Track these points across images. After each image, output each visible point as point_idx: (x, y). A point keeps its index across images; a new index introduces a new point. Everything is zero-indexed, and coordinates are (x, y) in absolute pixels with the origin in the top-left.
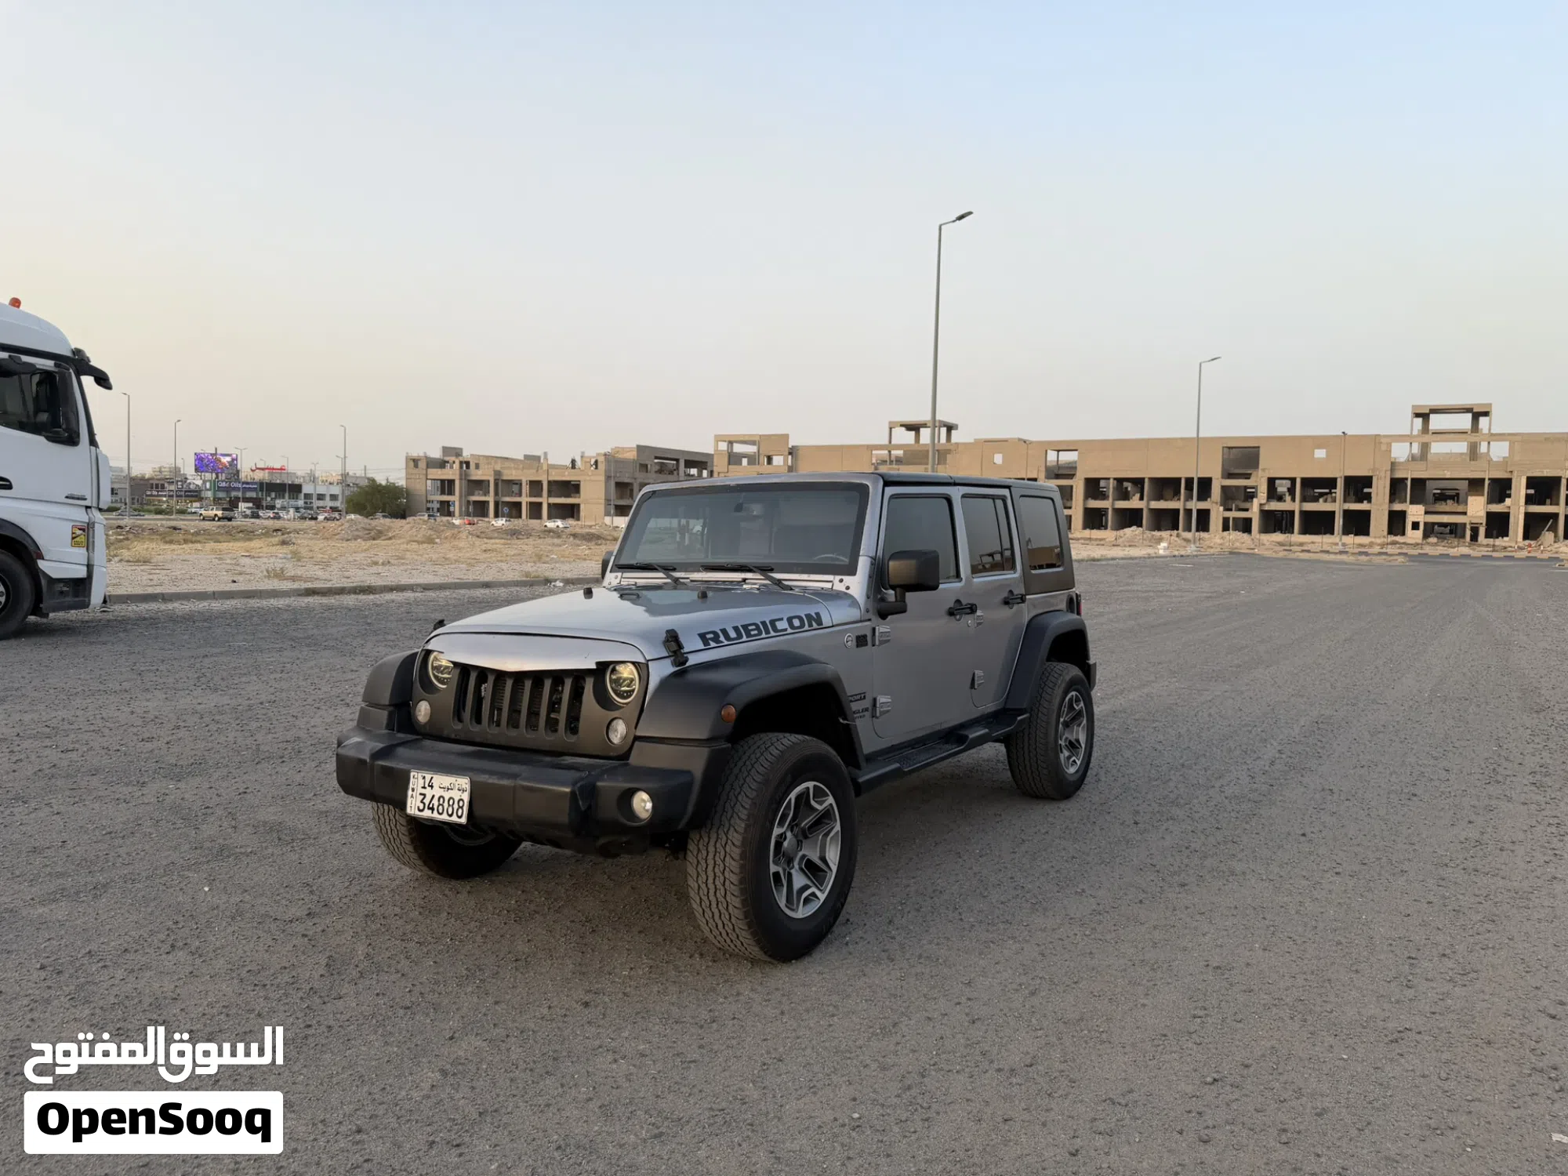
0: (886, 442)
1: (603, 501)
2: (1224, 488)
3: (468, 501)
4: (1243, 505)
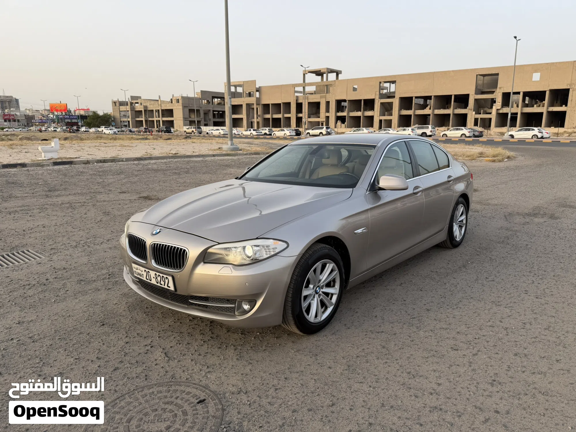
0: (302, 82)
1: (182, 119)
2: (476, 100)
3: (136, 121)
4: (489, 111)
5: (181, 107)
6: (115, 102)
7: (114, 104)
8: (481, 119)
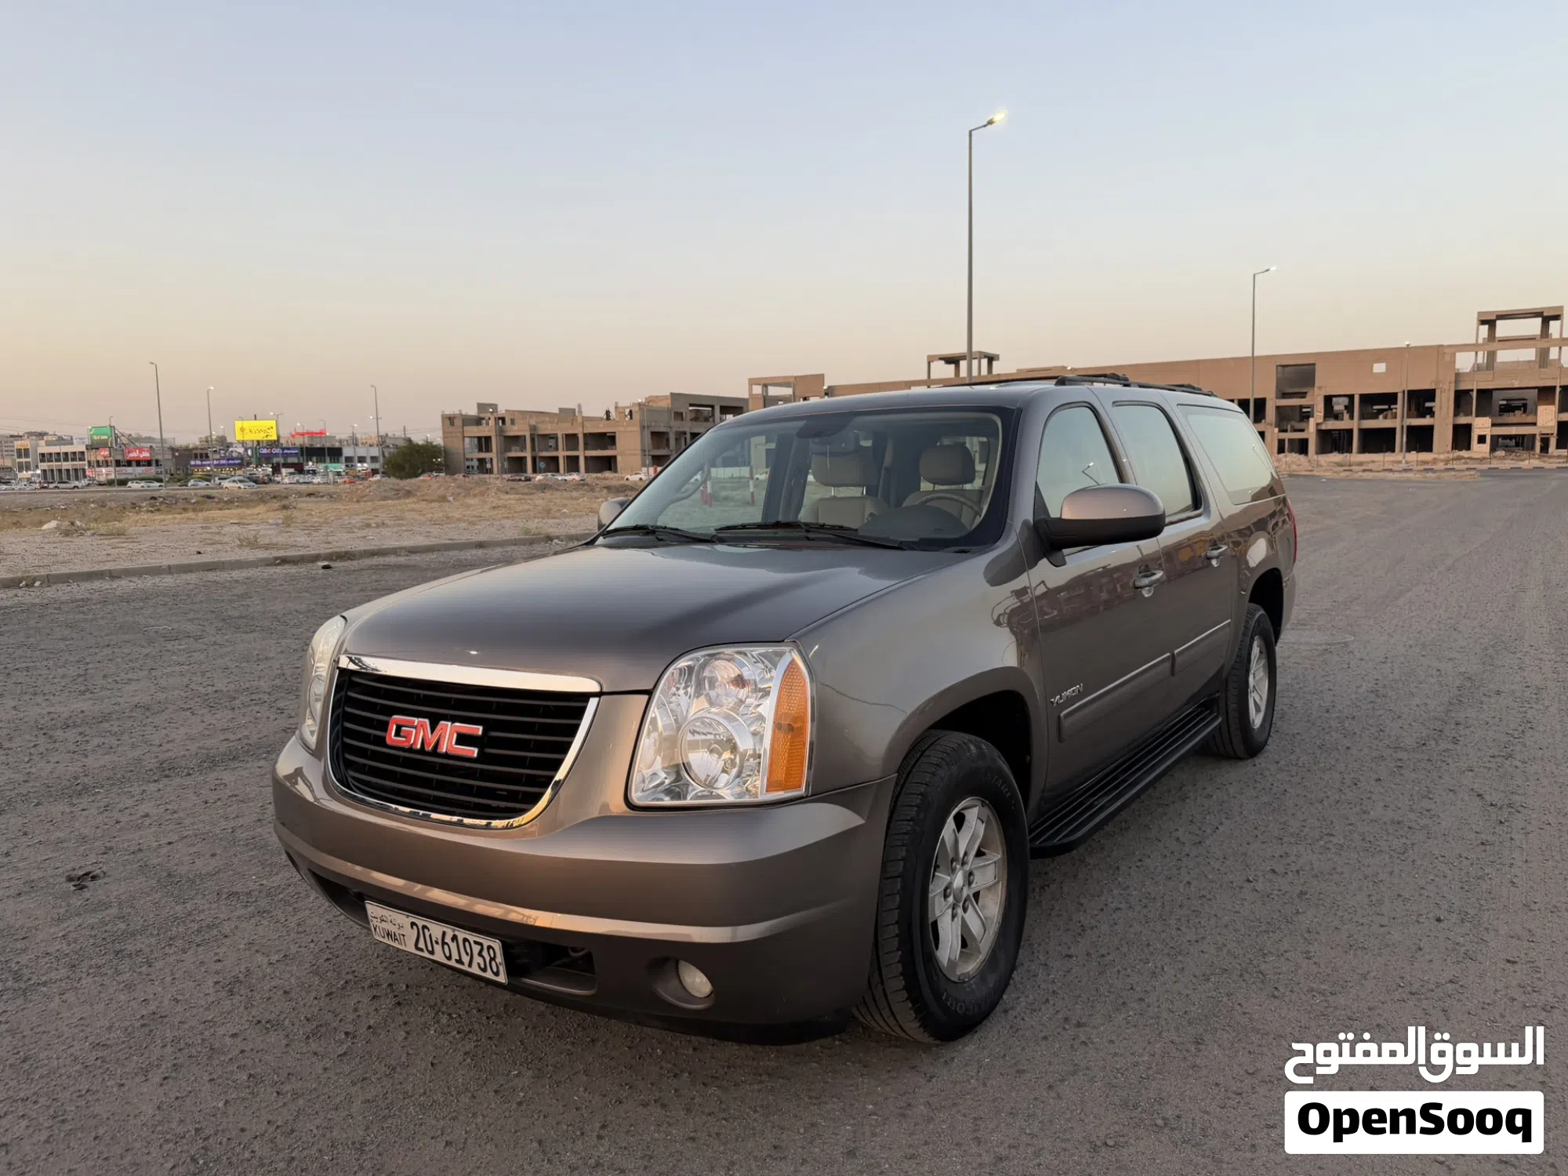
0: (925, 377)
1: (639, 452)
2: (1278, 409)
3: (509, 458)
4: (1298, 426)
5: (637, 429)
6: (450, 418)
7: (448, 422)
8: (1289, 440)
